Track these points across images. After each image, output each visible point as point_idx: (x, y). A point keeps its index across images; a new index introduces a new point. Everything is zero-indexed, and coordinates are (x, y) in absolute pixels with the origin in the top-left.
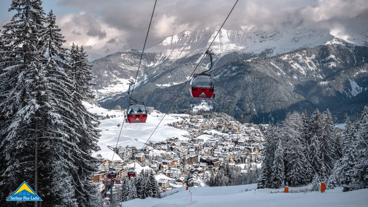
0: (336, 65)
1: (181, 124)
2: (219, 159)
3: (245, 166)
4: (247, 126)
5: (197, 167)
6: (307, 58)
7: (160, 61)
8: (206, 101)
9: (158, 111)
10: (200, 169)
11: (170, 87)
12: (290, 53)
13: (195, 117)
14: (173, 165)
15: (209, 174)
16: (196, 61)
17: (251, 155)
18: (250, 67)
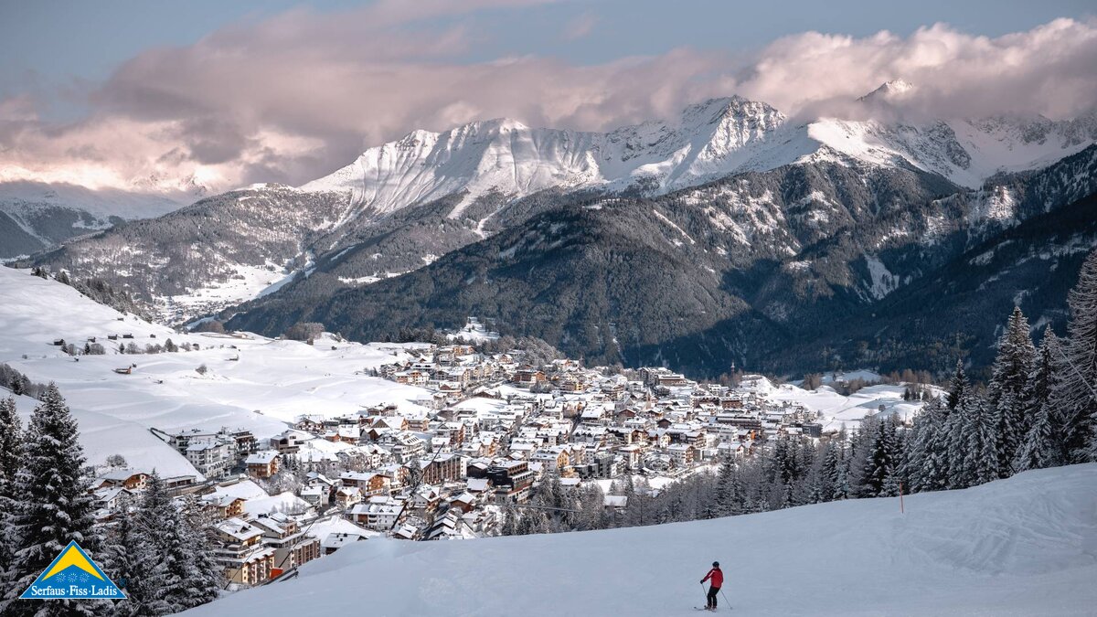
0: (829, 219)
1: (407, 368)
2: (529, 467)
3: (613, 485)
4: (604, 373)
5: (457, 492)
6: (751, 200)
7: (348, 214)
8: (480, 321)
9: (334, 335)
10: (466, 498)
11: (379, 283)
12: (705, 186)
13: (449, 349)
14: (376, 488)
15: (499, 513)
16: (449, 213)
17: (626, 454)
18: (599, 223)
